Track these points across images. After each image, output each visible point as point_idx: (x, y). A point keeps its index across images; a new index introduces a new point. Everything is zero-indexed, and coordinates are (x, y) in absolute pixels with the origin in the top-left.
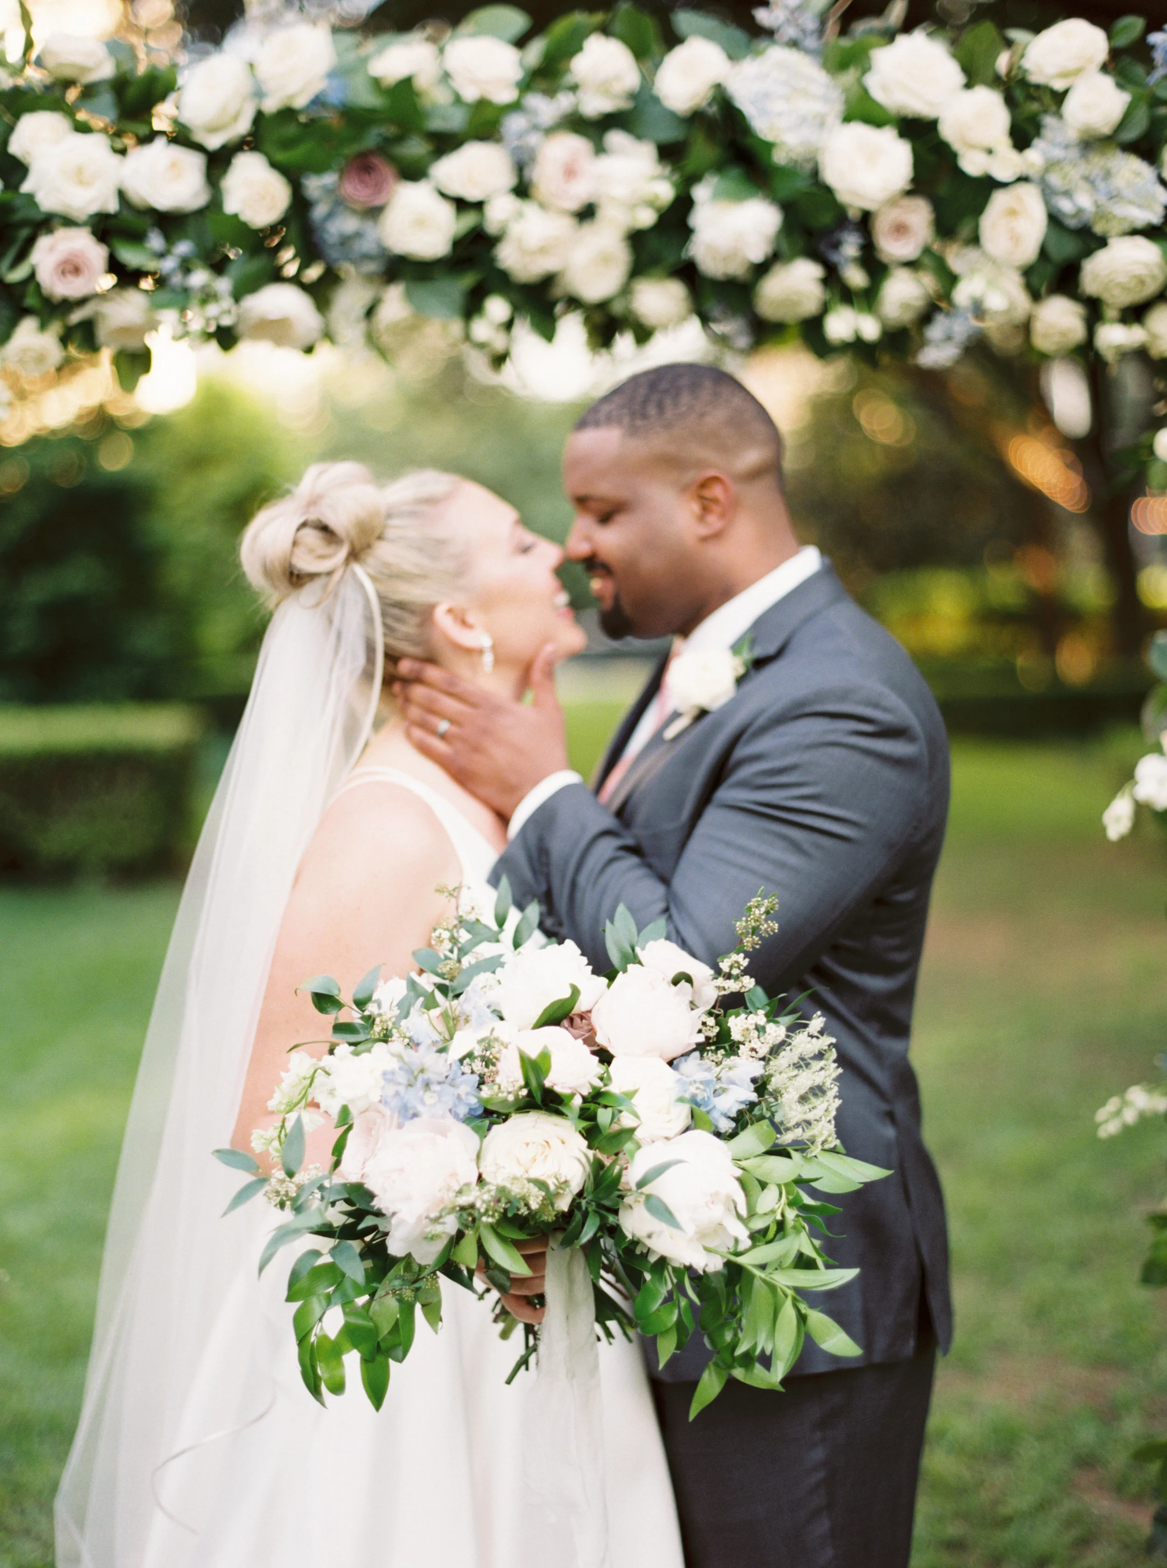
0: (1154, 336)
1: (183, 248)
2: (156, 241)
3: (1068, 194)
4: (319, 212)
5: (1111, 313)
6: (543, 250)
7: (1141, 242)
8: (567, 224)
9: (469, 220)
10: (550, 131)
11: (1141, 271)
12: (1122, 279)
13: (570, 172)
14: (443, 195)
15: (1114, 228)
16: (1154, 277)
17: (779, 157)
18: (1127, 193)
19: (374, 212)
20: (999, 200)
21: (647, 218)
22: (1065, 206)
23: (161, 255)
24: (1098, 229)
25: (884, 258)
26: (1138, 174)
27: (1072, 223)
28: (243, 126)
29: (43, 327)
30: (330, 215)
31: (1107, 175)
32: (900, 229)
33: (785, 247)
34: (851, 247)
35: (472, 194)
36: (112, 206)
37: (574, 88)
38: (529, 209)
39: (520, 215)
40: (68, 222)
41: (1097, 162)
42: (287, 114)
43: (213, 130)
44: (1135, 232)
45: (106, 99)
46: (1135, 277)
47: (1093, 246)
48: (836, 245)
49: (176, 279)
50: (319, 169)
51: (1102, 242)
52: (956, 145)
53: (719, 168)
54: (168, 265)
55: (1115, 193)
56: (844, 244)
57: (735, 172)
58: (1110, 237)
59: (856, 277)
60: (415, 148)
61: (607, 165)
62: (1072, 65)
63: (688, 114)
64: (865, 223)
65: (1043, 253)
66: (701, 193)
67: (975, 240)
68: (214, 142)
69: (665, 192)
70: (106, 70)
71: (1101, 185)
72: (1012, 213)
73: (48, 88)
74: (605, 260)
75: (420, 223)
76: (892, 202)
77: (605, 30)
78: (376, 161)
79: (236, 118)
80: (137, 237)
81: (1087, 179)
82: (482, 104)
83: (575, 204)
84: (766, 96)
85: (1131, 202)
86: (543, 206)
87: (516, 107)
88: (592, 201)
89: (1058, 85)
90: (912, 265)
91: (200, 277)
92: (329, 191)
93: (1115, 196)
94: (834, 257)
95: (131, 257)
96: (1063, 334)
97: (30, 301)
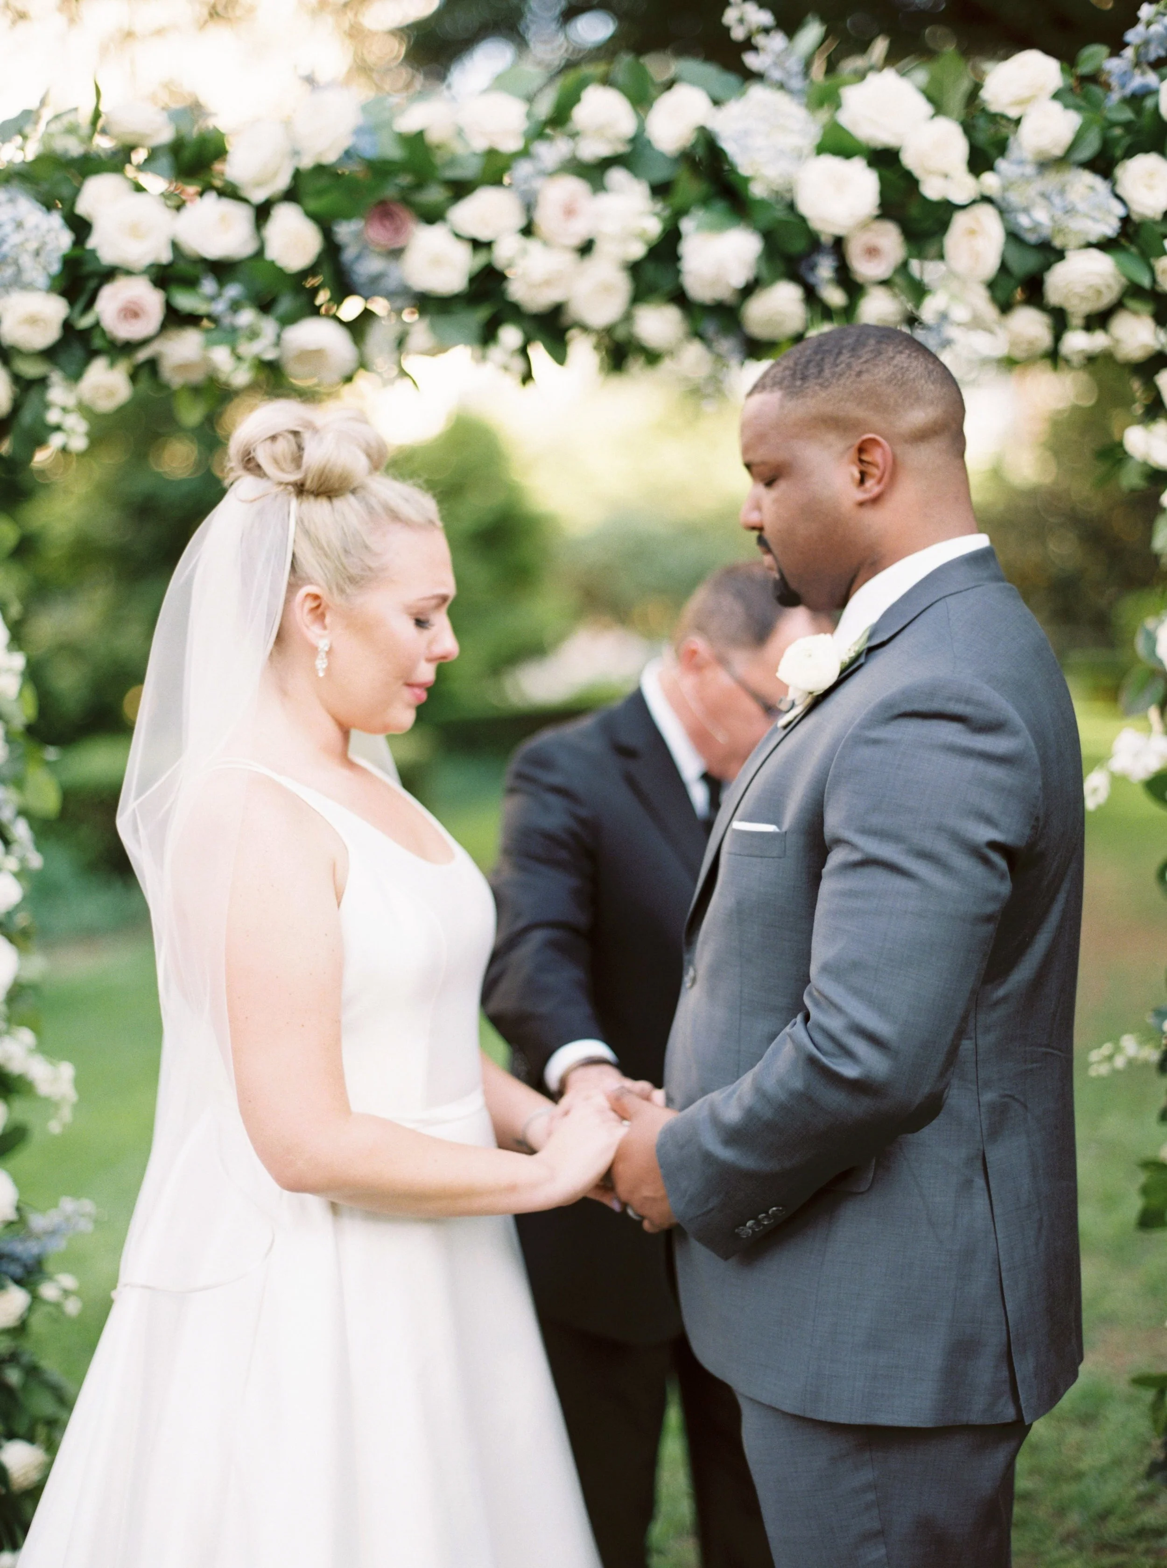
0: (1117, 341)
1: (233, 291)
2: (208, 286)
3: (1026, 210)
4: (348, 255)
5: (1076, 320)
6: (547, 283)
7: (1095, 253)
8: (568, 259)
9: (481, 260)
10: (551, 174)
11: (1097, 281)
12: (1079, 289)
13: (570, 212)
14: (457, 236)
15: (1072, 241)
16: (1109, 287)
17: (757, 190)
18: (1081, 206)
19: (396, 253)
20: (960, 222)
21: (638, 251)
22: (1024, 221)
23: (212, 299)
24: (1057, 243)
25: (859, 279)
26: (1092, 188)
27: (1032, 238)
28: (283, 182)
29: (112, 364)
30: (359, 257)
31: (1062, 192)
32: (872, 252)
33: (765, 273)
34: (825, 269)
35: (483, 235)
36: (165, 256)
37: (574, 135)
38: (533, 246)
39: (524, 252)
40: (129, 273)
41: (1052, 180)
42: (320, 169)
43: (259, 184)
44: (1089, 245)
45: (165, 162)
46: (1091, 286)
47: (1052, 259)
48: (813, 268)
49: (227, 321)
50: (347, 216)
51: (1060, 255)
52: (917, 173)
53: (705, 202)
54: (219, 307)
55: (1069, 208)
56: (819, 267)
57: (720, 205)
58: (1068, 250)
59: (835, 297)
60: (434, 194)
61: (606, 202)
62: (1026, 94)
63: (676, 154)
64: (839, 245)
65: (1004, 268)
66: (687, 225)
67: (941, 257)
68: (259, 196)
69: (654, 227)
70: (165, 135)
71: (1057, 200)
72: (972, 232)
73: (115, 154)
74: (607, 289)
75: (437, 262)
76: (864, 226)
77: (607, 81)
78: (396, 209)
79: (275, 175)
80: (190, 283)
81: (1044, 196)
82: (492, 153)
83: (577, 241)
84: (746, 133)
85: (1087, 216)
86: (546, 243)
87: (525, 153)
88: (590, 237)
89: (1013, 113)
90: (885, 283)
91: (247, 317)
92: (358, 235)
93: (1070, 211)
94: (812, 280)
95: (185, 301)
96: (1031, 343)
97: (98, 342)
